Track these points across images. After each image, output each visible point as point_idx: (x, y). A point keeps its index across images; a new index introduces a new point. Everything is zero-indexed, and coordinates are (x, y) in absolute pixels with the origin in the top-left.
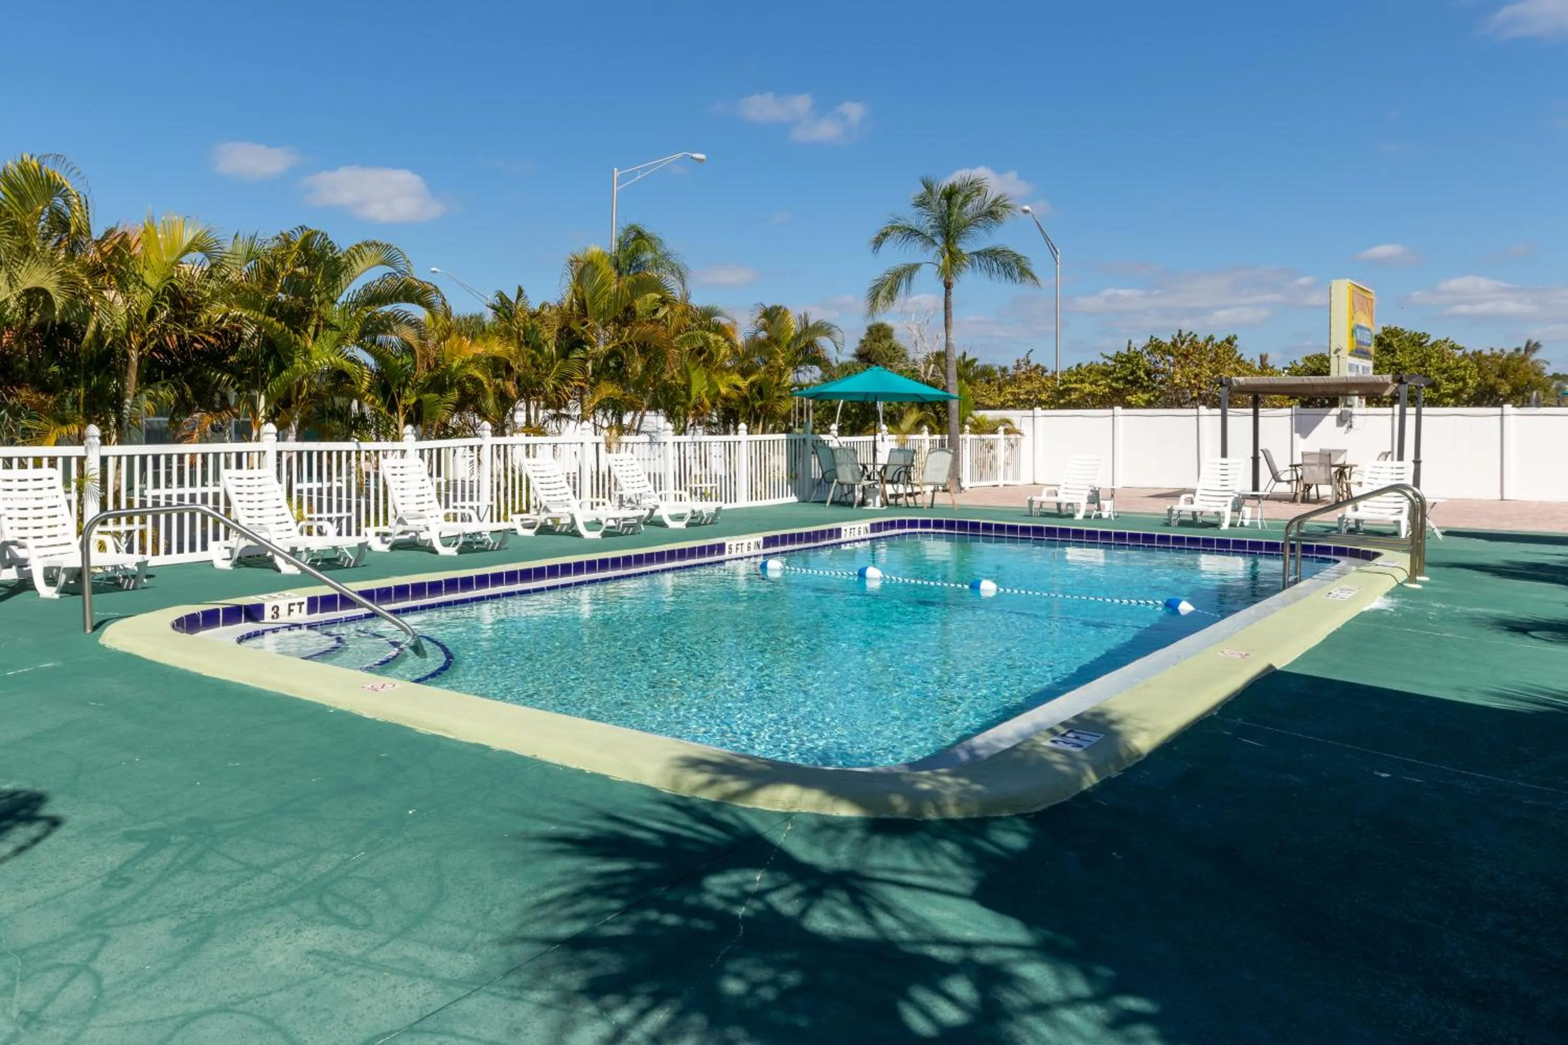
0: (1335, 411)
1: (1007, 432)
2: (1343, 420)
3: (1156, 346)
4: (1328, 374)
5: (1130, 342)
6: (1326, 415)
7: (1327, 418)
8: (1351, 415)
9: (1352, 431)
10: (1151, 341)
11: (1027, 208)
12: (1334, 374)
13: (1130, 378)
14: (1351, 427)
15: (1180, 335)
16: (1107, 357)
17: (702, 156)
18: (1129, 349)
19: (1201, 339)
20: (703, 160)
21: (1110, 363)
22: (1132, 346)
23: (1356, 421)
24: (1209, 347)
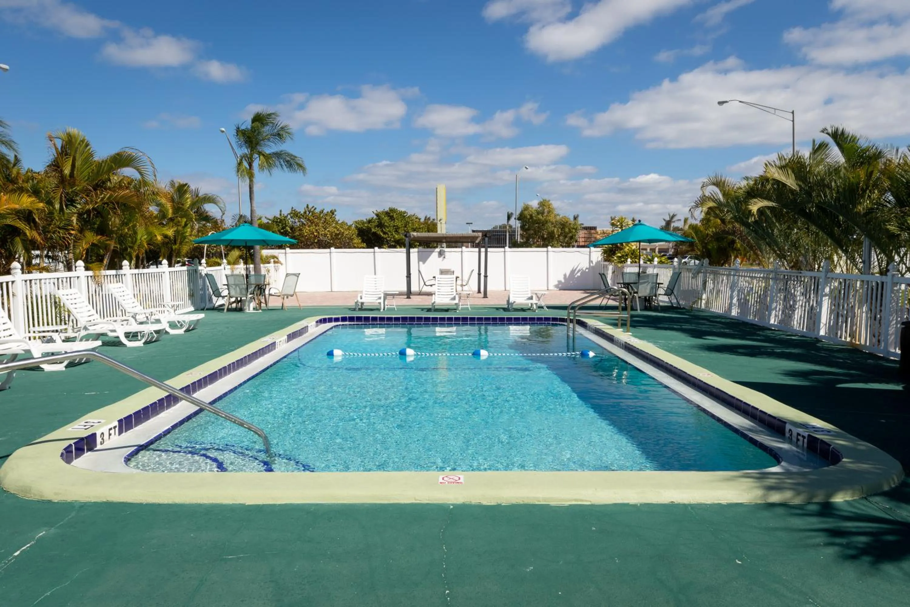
0: (438, 250)
1: (275, 262)
2: (441, 254)
3: (295, 214)
4: (437, 232)
5: (281, 211)
6: (433, 252)
7: (434, 254)
8: (444, 252)
9: (445, 259)
10: (292, 210)
11: (223, 129)
12: (439, 232)
13: (282, 231)
14: (444, 257)
15: (307, 207)
16: (269, 219)
17: (7, 67)
18: (280, 215)
19: (317, 211)
20: (7, 70)
21: (270, 222)
22: (283, 213)
23: (447, 254)
24: (321, 216)
